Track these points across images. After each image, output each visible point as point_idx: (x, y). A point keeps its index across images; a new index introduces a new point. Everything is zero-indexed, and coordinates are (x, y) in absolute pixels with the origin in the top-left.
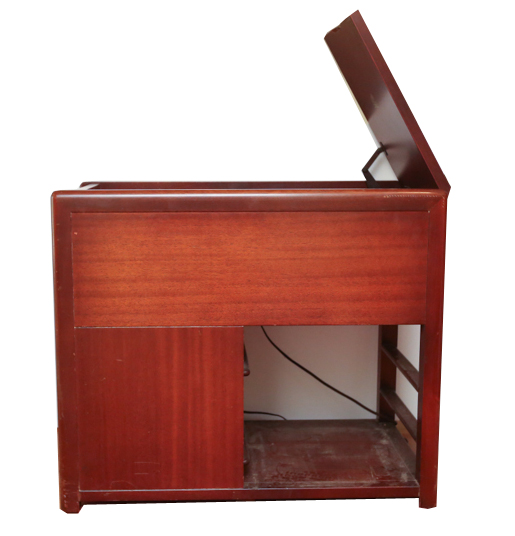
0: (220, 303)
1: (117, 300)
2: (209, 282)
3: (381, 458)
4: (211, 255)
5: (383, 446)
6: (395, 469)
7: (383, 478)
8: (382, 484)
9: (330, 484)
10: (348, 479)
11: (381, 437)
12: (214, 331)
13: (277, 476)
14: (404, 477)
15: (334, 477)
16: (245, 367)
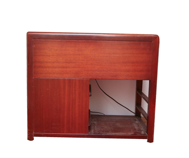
0: (82, 71)
1: (47, 69)
2: (78, 64)
3: (135, 127)
4: (79, 55)
5: (136, 123)
6: (140, 130)
7: (136, 133)
8: (135, 134)
9: (117, 134)
10: (124, 133)
11: (136, 121)
12: (79, 80)
13: (100, 131)
14: (143, 133)
15: (119, 132)
16: (90, 93)
